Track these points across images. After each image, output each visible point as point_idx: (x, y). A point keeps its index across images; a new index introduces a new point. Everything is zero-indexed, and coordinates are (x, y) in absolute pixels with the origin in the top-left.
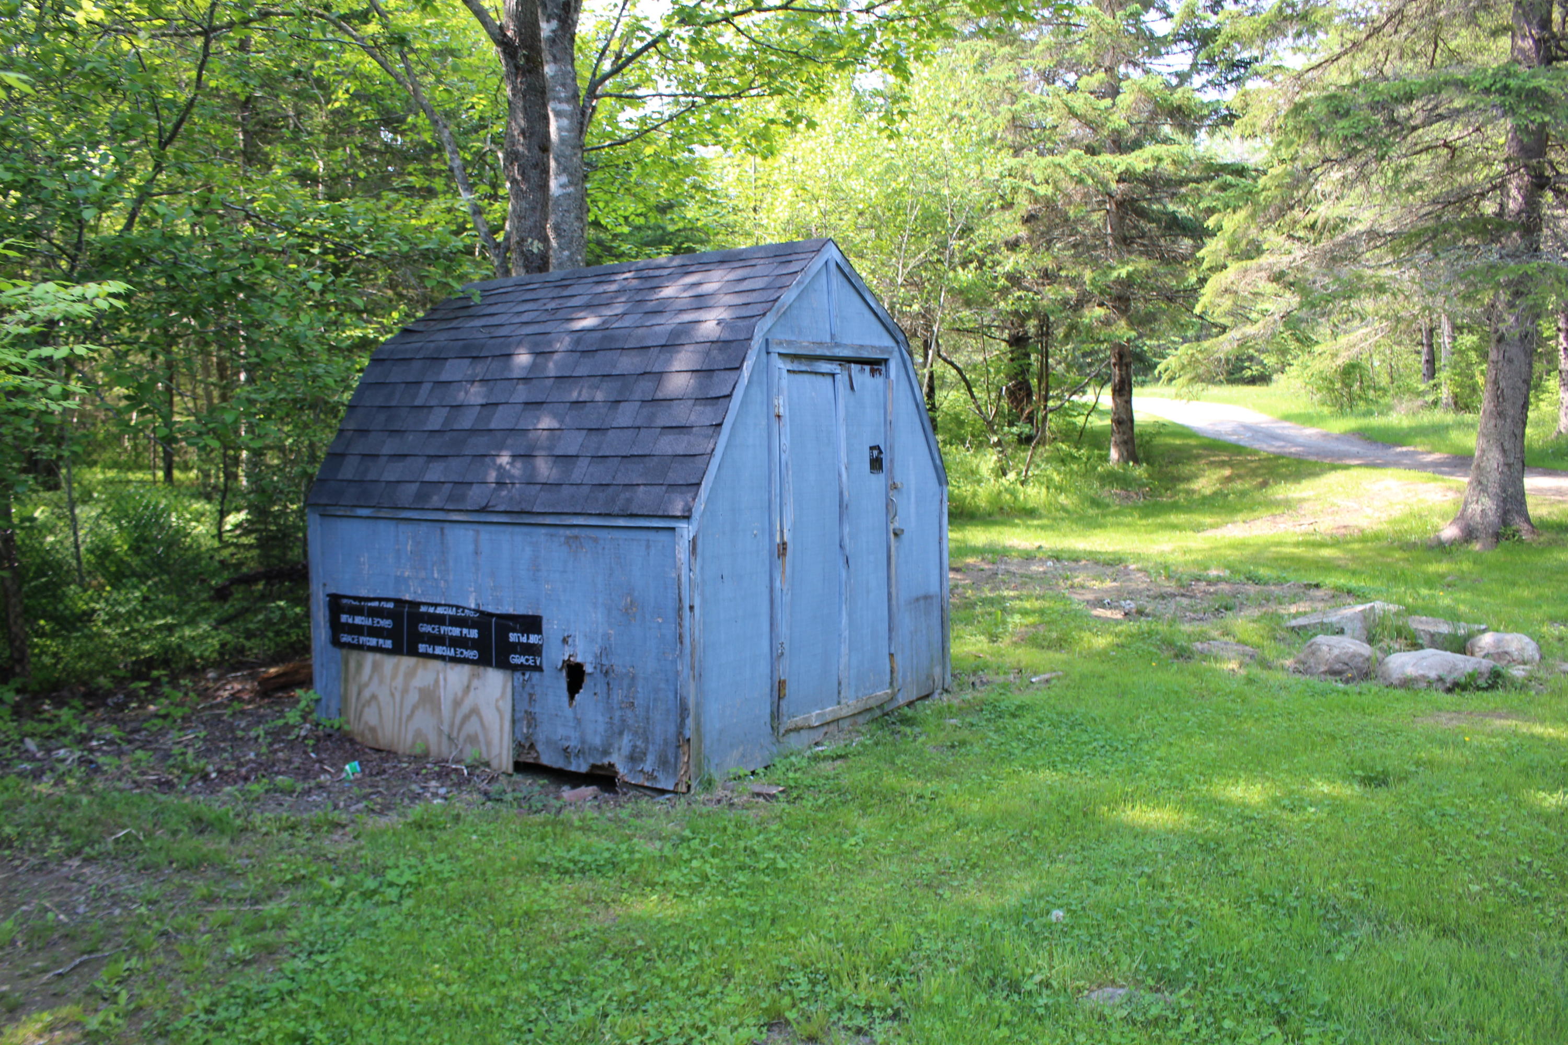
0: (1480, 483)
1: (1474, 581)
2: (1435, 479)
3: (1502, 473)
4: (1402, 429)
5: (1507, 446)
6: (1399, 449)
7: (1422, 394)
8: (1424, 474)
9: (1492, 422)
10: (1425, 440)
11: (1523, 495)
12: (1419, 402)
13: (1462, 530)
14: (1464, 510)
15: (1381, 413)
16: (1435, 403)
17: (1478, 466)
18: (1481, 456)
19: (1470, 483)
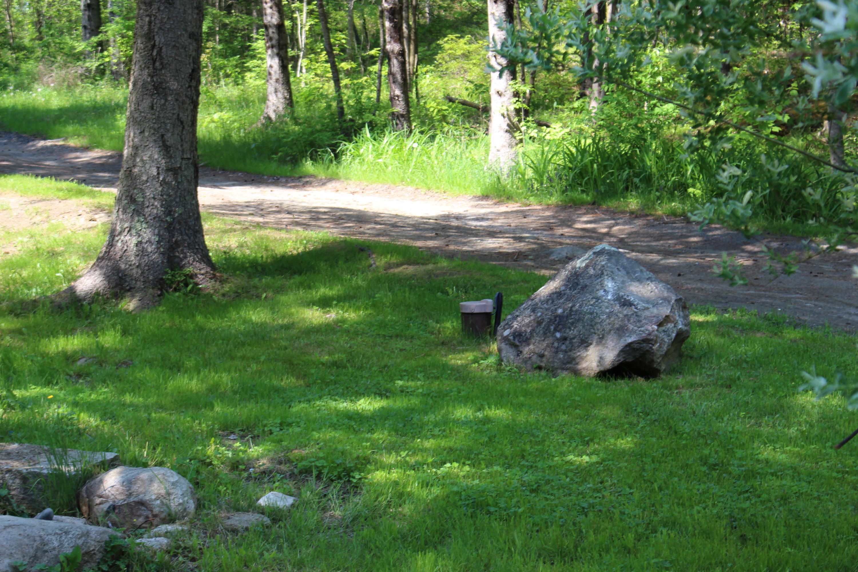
0: (132, 200)
1: (118, 365)
2: (80, 193)
3: (164, 183)
4: (49, 111)
5: (170, 139)
6: (41, 143)
7: (78, 57)
8: (65, 185)
9: (147, 102)
10: (82, 130)
11: (198, 218)
12: (79, 68)
13: (107, 277)
14: (111, 244)
15: (20, 87)
16: (101, 71)
17: (129, 173)
18: (134, 156)
19: (119, 200)
